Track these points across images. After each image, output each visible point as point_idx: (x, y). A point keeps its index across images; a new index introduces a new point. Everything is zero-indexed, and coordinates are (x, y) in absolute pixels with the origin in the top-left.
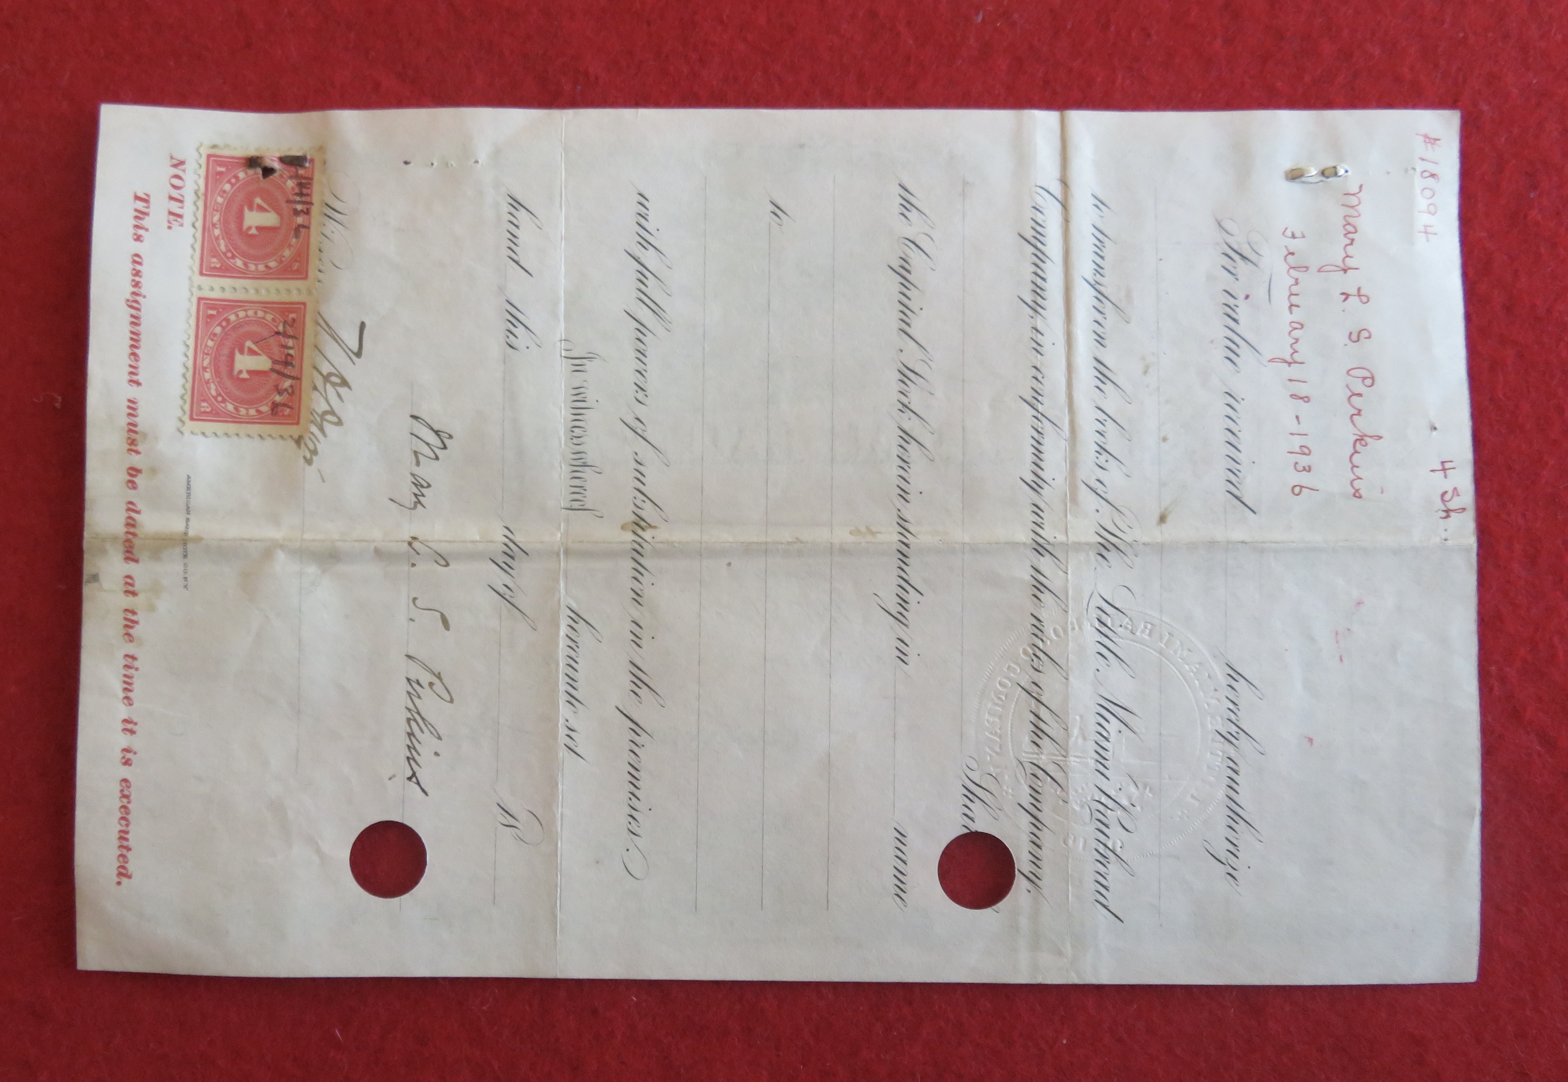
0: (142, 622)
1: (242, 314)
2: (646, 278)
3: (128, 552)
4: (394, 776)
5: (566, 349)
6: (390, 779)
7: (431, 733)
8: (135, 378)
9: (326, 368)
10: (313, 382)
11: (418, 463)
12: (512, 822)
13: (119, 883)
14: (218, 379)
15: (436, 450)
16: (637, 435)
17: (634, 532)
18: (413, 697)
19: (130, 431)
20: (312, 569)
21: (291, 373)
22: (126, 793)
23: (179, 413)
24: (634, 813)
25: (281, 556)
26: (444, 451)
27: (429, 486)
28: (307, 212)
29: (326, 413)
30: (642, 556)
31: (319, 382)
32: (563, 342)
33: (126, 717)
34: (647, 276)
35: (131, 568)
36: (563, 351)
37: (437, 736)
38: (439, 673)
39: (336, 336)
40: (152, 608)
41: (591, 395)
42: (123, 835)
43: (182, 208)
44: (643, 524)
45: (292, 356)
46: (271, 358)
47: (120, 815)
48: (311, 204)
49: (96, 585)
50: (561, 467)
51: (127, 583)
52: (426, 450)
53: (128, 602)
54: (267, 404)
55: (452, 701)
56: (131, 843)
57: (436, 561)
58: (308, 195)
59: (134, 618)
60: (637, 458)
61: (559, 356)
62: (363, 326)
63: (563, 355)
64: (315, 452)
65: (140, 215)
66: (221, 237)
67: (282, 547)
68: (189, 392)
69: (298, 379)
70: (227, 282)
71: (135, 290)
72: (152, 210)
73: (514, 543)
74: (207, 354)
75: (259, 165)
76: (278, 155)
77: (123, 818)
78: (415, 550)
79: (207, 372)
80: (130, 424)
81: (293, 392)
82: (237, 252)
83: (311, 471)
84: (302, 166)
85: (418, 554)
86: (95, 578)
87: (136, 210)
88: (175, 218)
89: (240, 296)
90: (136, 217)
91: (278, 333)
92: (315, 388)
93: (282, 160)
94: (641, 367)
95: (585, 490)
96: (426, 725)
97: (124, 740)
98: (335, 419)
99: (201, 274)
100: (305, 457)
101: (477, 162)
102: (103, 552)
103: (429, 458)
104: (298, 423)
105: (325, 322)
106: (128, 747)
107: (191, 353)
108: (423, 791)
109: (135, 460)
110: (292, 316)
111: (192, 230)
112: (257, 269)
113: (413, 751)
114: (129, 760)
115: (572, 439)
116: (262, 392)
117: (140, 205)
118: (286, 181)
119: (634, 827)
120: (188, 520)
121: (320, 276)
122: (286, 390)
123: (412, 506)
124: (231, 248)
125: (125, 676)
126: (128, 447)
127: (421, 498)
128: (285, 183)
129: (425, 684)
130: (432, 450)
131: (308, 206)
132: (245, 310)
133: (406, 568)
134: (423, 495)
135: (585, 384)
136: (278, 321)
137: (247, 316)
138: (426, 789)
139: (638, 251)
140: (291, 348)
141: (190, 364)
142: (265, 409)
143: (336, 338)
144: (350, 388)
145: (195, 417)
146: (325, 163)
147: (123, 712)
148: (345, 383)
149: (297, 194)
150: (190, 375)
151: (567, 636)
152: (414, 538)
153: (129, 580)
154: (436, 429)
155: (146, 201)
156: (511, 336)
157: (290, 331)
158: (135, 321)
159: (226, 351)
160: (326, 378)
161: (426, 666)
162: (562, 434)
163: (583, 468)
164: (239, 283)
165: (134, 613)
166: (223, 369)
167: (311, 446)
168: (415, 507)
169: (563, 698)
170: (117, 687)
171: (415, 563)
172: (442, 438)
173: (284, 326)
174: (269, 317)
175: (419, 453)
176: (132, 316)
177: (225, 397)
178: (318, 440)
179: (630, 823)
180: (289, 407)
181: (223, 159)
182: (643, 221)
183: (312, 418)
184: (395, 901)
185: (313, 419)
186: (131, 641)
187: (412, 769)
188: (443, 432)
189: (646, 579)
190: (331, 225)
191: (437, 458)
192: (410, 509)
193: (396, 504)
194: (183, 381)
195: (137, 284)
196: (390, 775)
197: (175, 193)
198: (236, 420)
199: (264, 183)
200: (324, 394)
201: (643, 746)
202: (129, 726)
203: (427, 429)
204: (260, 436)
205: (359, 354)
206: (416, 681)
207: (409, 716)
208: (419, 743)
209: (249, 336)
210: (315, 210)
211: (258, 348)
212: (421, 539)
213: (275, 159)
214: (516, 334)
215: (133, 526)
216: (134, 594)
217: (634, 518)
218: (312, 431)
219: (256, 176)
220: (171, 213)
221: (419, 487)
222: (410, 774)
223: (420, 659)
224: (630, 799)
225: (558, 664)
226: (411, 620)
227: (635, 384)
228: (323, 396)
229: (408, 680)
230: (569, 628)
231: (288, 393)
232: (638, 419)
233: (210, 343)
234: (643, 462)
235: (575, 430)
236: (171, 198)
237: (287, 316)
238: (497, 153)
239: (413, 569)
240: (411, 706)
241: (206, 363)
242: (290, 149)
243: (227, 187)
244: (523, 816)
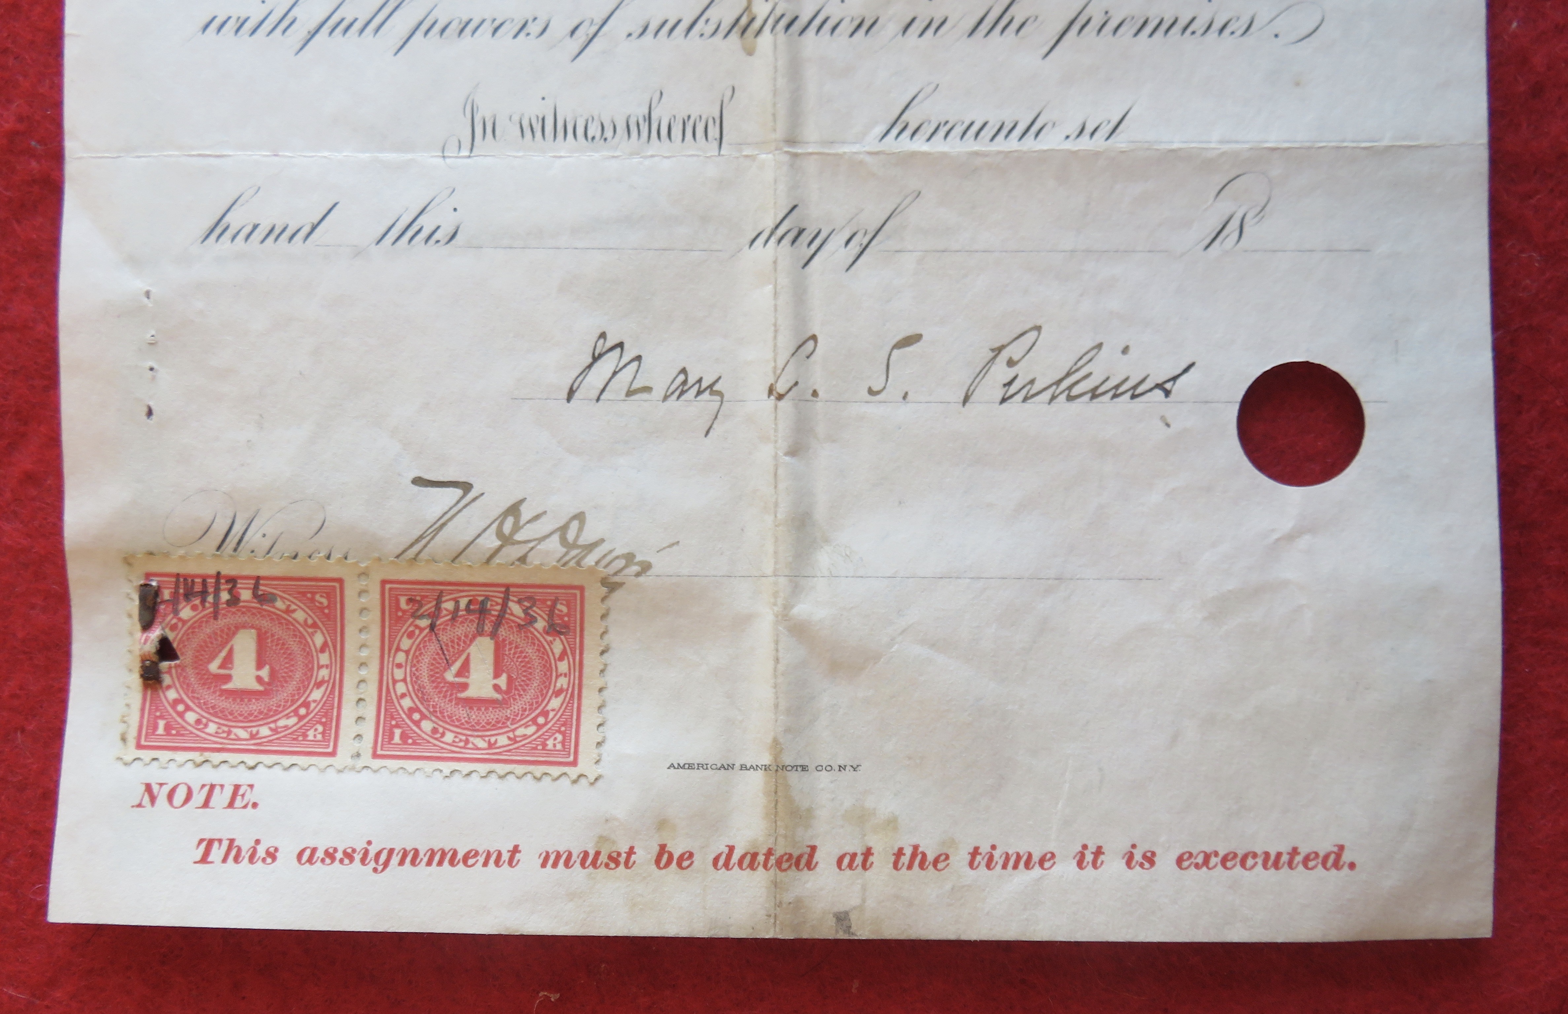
0: (914, 841)
1: (401, 688)
2: (342, 20)
3: (797, 864)
4: (1163, 418)
5: (457, 149)
6: (1168, 425)
7: (1090, 360)
8: (506, 856)
9: (490, 541)
10: (513, 564)
11: (647, 389)
12: (1234, 224)
13: (1352, 866)
14: (509, 723)
15: (626, 359)
16: (600, 34)
17: (759, 31)
18: (1031, 392)
19: (594, 864)
20: (824, 559)
21: (497, 604)
22: (1200, 859)
23: (565, 782)
24: (1217, 25)
25: (802, 609)
26: (626, 346)
27: (684, 371)
28: (232, 581)
29: (564, 541)
30: (796, 18)
31: (512, 552)
32: (446, 154)
33: (1074, 863)
34: (339, 20)
35: (825, 858)
36: (461, 154)
37: (1095, 351)
38: (993, 350)
39: (436, 526)
40: (892, 823)
41: (533, 109)
42: (1270, 863)
43: (222, 786)
44: (744, 21)
45: (470, 602)
46: (474, 638)
47: (1238, 869)
48: (218, 575)
49: (853, 916)
50: (652, 156)
51: (850, 866)
52: (626, 375)
53: (881, 862)
54: (550, 643)
55: (1038, 328)
56: (1285, 848)
57: (808, 357)
58: (204, 583)
59: (908, 852)
60: (635, 35)
61: (469, 160)
62: (419, 481)
63: (467, 153)
64: (629, 558)
65: (233, 852)
66: (273, 726)
67: (787, 607)
68: (531, 768)
69: (507, 588)
70: (348, 713)
71: (358, 857)
72: (225, 835)
73: (777, 227)
74: (467, 742)
75: (155, 664)
76: (138, 634)
77: (1243, 863)
78: (790, 389)
79: (496, 741)
80: (583, 864)
81: (528, 598)
82: (298, 700)
83: (661, 564)
84: (157, 592)
85: (796, 384)
86: (842, 918)
87: (225, 860)
88: (239, 798)
89: (371, 691)
90: (236, 860)
91: (432, 627)
92: (523, 559)
93: (147, 626)
94: (487, 28)
95: (689, 117)
96: (1077, 370)
97: (1113, 865)
98: (575, 525)
99: (333, 754)
100: (638, 575)
101: (148, 294)
102: (798, 905)
103: (637, 371)
104: (581, 589)
105: (412, 545)
106: (1123, 858)
107: (466, 767)
108: (1186, 370)
109: (644, 855)
110: (403, 605)
111: (260, 768)
112: (327, 666)
113: (1122, 389)
114: (1144, 856)
115: (605, 139)
116: (530, 651)
117: (217, 853)
118: (180, 619)
119: (1239, 26)
120: (743, 767)
121: (336, 555)
122: (526, 613)
123: (718, 398)
124: (293, 708)
125: (1004, 867)
126: (622, 867)
127: (704, 384)
128: (184, 622)
129: (1010, 373)
130: (625, 366)
131: (223, 581)
132: (395, 682)
133: (819, 405)
134: (700, 381)
135: (516, 118)
136: (411, 629)
137: (404, 680)
138: (1184, 366)
139: (298, 33)
140: (457, 602)
141: (482, 768)
142: (558, 647)
143: (440, 525)
144: (522, 501)
145: (571, 758)
146: (151, 554)
147: (1065, 868)
148: (514, 510)
149: (203, 601)
150: (501, 768)
151: (929, 140)
152: (771, 391)
153: (846, 861)
154: (590, 360)
155: (211, 842)
156: (437, 236)
157: (429, 607)
158: (410, 857)
159: (462, 713)
160: (506, 540)
161: (981, 371)
162: (597, 155)
163: (653, 122)
164: (350, 693)
165: (900, 853)
166: (492, 715)
167: (621, 563)
168: (720, 394)
169: (1029, 143)
170: (1023, 878)
171: (811, 391)
172: (604, 350)
173: (421, 617)
174: (406, 643)
175: (630, 387)
176: (402, 863)
177: (537, 711)
178: (611, 551)
179: (1233, 33)
180: (555, 602)
181: (145, 723)
182: (249, 26)
183: (572, 564)
184: (1369, 411)
185: (574, 561)
186: (947, 857)
187: (1151, 390)
188: (594, 350)
189: (834, 11)
190: (254, 537)
191: (639, 358)
192: (722, 402)
193: (715, 426)
194: (511, 778)
195: (349, 856)
196: (1161, 425)
197: (199, 798)
198: (576, 692)
199: (186, 656)
200: (531, 545)
201: (1107, 13)
202: (1089, 857)
203: (590, 373)
204: (603, 653)
205: (466, 487)
206: (1007, 387)
207: (1063, 397)
208: (1108, 379)
209: (436, 677)
210: (228, 570)
211: (456, 660)
212: (772, 380)
213: (144, 638)
214: (433, 228)
215: (755, 856)
216: (868, 853)
217: (734, 36)
218: (594, 564)
219: (174, 671)
220: (231, 805)
221: (686, 388)
222: (1159, 394)
223: (969, 382)
224: (1193, 33)
225: (976, 154)
226: (905, 397)
227: (515, 36)
228: (536, 545)
229: (1004, 400)
230: (916, 137)
231: (530, 608)
232: (573, 32)
233: (449, 737)
234: (642, 23)
235: (590, 134)
236: (206, 804)
237: (404, 612)
238: (134, 262)
239: (820, 393)
240: (1047, 395)
241: (481, 744)
242: (130, 616)
243: (191, 717)
244: (1224, 207)
